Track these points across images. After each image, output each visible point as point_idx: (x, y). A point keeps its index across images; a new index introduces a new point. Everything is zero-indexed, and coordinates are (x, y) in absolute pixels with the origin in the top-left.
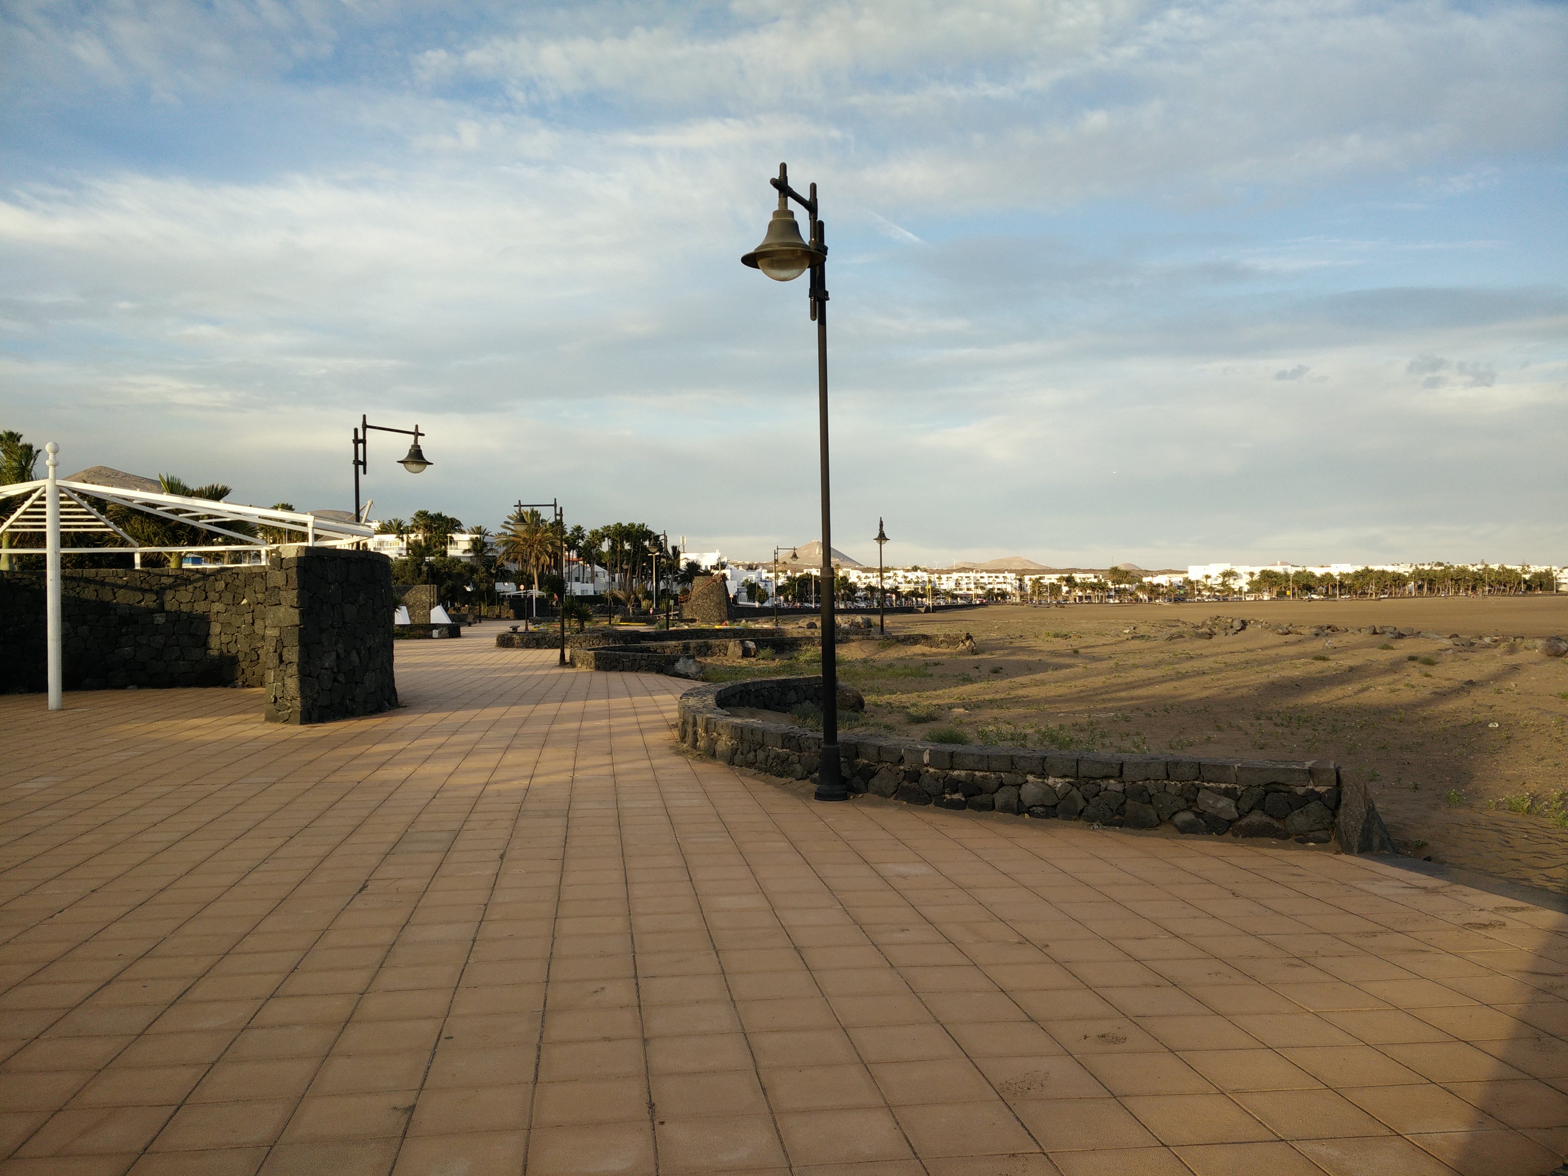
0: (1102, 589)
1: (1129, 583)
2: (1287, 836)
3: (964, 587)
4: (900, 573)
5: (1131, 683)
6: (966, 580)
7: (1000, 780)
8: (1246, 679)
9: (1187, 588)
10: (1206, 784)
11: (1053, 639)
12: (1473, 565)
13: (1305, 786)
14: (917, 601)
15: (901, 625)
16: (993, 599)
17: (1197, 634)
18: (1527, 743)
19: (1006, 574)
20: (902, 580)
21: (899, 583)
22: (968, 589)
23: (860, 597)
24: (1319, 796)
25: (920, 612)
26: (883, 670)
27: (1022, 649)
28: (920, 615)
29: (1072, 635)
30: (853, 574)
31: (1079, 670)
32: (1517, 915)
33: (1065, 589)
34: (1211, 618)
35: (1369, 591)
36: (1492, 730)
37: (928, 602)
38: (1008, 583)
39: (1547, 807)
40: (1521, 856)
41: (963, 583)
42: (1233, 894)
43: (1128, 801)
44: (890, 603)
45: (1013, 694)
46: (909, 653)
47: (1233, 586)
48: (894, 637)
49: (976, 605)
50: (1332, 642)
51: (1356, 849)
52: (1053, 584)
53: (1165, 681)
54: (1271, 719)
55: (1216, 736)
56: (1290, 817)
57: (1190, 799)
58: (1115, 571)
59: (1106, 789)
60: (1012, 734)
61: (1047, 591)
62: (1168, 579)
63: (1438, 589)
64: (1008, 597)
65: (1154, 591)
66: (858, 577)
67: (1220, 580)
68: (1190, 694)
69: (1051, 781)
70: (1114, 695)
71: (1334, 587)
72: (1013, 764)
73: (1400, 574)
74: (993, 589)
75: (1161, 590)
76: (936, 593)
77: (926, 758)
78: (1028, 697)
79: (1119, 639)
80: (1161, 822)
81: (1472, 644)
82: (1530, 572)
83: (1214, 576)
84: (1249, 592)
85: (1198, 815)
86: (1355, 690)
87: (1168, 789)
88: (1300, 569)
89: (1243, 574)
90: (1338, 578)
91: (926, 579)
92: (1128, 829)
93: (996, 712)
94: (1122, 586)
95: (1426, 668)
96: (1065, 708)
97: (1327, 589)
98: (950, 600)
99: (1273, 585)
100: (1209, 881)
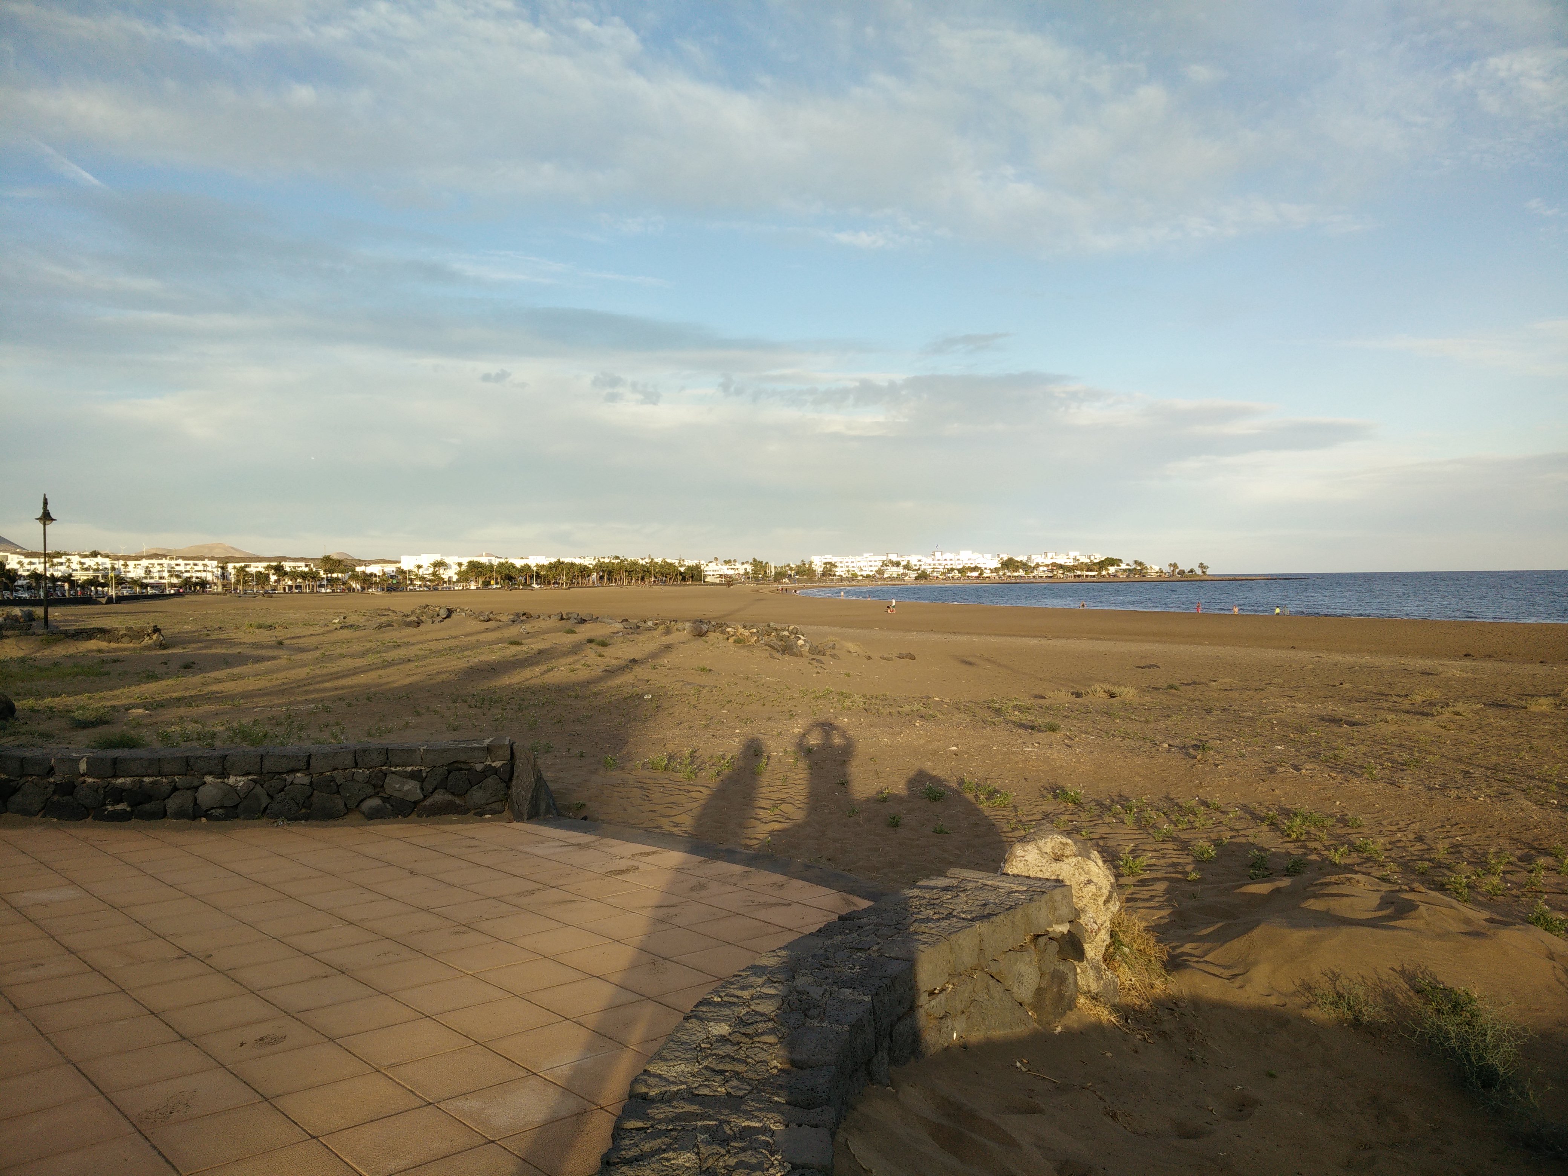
0: (314, 578)
1: (342, 572)
2: (466, 811)
3: (156, 575)
4: (75, 559)
5: (337, 673)
6: (158, 568)
7: (173, 784)
8: (448, 664)
9: (400, 577)
10: (393, 769)
11: (257, 631)
12: (642, 559)
13: (483, 763)
14: (97, 591)
15: (73, 618)
16: (190, 589)
17: (405, 622)
18: (671, 711)
19: (206, 562)
20: (78, 567)
21: (74, 570)
22: (161, 578)
23: (22, 586)
24: (495, 771)
25: (101, 603)
26: (47, 669)
27: (220, 642)
28: (100, 606)
29: (277, 625)
30: (12, 560)
31: (282, 662)
32: (649, 859)
33: (273, 578)
34: (420, 607)
35: (561, 581)
36: (646, 701)
37: (112, 592)
38: (209, 571)
39: (680, 764)
40: (657, 808)
41: (155, 571)
42: (412, 873)
43: (315, 792)
44: (62, 593)
45: (206, 690)
46: (81, 649)
47: (442, 576)
48: (61, 632)
49: (171, 595)
50: (525, 628)
51: (525, 817)
52: (260, 573)
53: (371, 670)
54: (466, 701)
55: (413, 721)
56: (469, 792)
57: (377, 785)
58: (327, 560)
59: (292, 783)
60: (199, 734)
61: (253, 580)
62: (381, 569)
63: (616, 579)
64: (208, 586)
65: (367, 580)
66: (20, 563)
67: (431, 570)
68: (394, 682)
69: (232, 780)
70: (317, 686)
71: (531, 577)
72: (188, 765)
73: (585, 566)
74: (191, 577)
75: (374, 579)
76: (120, 581)
77: (83, 767)
78: (222, 692)
79: (328, 629)
80: (348, 810)
81: (638, 627)
82: (684, 565)
83: (425, 566)
84: (458, 581)
85: (385, 800)
86: (542, 671)
87: (356, 777)
88: (503, 561)
89: (452, 564)
90: (535, 569)
91: (109, 566)
92: (314, 822)
93: (182, 711)
94: (335, 575)
95: (600, 649)
96: (262, 702)
97: (526, 579)
98: (138, 589)
99: (480, 574)
100: (390, 864)
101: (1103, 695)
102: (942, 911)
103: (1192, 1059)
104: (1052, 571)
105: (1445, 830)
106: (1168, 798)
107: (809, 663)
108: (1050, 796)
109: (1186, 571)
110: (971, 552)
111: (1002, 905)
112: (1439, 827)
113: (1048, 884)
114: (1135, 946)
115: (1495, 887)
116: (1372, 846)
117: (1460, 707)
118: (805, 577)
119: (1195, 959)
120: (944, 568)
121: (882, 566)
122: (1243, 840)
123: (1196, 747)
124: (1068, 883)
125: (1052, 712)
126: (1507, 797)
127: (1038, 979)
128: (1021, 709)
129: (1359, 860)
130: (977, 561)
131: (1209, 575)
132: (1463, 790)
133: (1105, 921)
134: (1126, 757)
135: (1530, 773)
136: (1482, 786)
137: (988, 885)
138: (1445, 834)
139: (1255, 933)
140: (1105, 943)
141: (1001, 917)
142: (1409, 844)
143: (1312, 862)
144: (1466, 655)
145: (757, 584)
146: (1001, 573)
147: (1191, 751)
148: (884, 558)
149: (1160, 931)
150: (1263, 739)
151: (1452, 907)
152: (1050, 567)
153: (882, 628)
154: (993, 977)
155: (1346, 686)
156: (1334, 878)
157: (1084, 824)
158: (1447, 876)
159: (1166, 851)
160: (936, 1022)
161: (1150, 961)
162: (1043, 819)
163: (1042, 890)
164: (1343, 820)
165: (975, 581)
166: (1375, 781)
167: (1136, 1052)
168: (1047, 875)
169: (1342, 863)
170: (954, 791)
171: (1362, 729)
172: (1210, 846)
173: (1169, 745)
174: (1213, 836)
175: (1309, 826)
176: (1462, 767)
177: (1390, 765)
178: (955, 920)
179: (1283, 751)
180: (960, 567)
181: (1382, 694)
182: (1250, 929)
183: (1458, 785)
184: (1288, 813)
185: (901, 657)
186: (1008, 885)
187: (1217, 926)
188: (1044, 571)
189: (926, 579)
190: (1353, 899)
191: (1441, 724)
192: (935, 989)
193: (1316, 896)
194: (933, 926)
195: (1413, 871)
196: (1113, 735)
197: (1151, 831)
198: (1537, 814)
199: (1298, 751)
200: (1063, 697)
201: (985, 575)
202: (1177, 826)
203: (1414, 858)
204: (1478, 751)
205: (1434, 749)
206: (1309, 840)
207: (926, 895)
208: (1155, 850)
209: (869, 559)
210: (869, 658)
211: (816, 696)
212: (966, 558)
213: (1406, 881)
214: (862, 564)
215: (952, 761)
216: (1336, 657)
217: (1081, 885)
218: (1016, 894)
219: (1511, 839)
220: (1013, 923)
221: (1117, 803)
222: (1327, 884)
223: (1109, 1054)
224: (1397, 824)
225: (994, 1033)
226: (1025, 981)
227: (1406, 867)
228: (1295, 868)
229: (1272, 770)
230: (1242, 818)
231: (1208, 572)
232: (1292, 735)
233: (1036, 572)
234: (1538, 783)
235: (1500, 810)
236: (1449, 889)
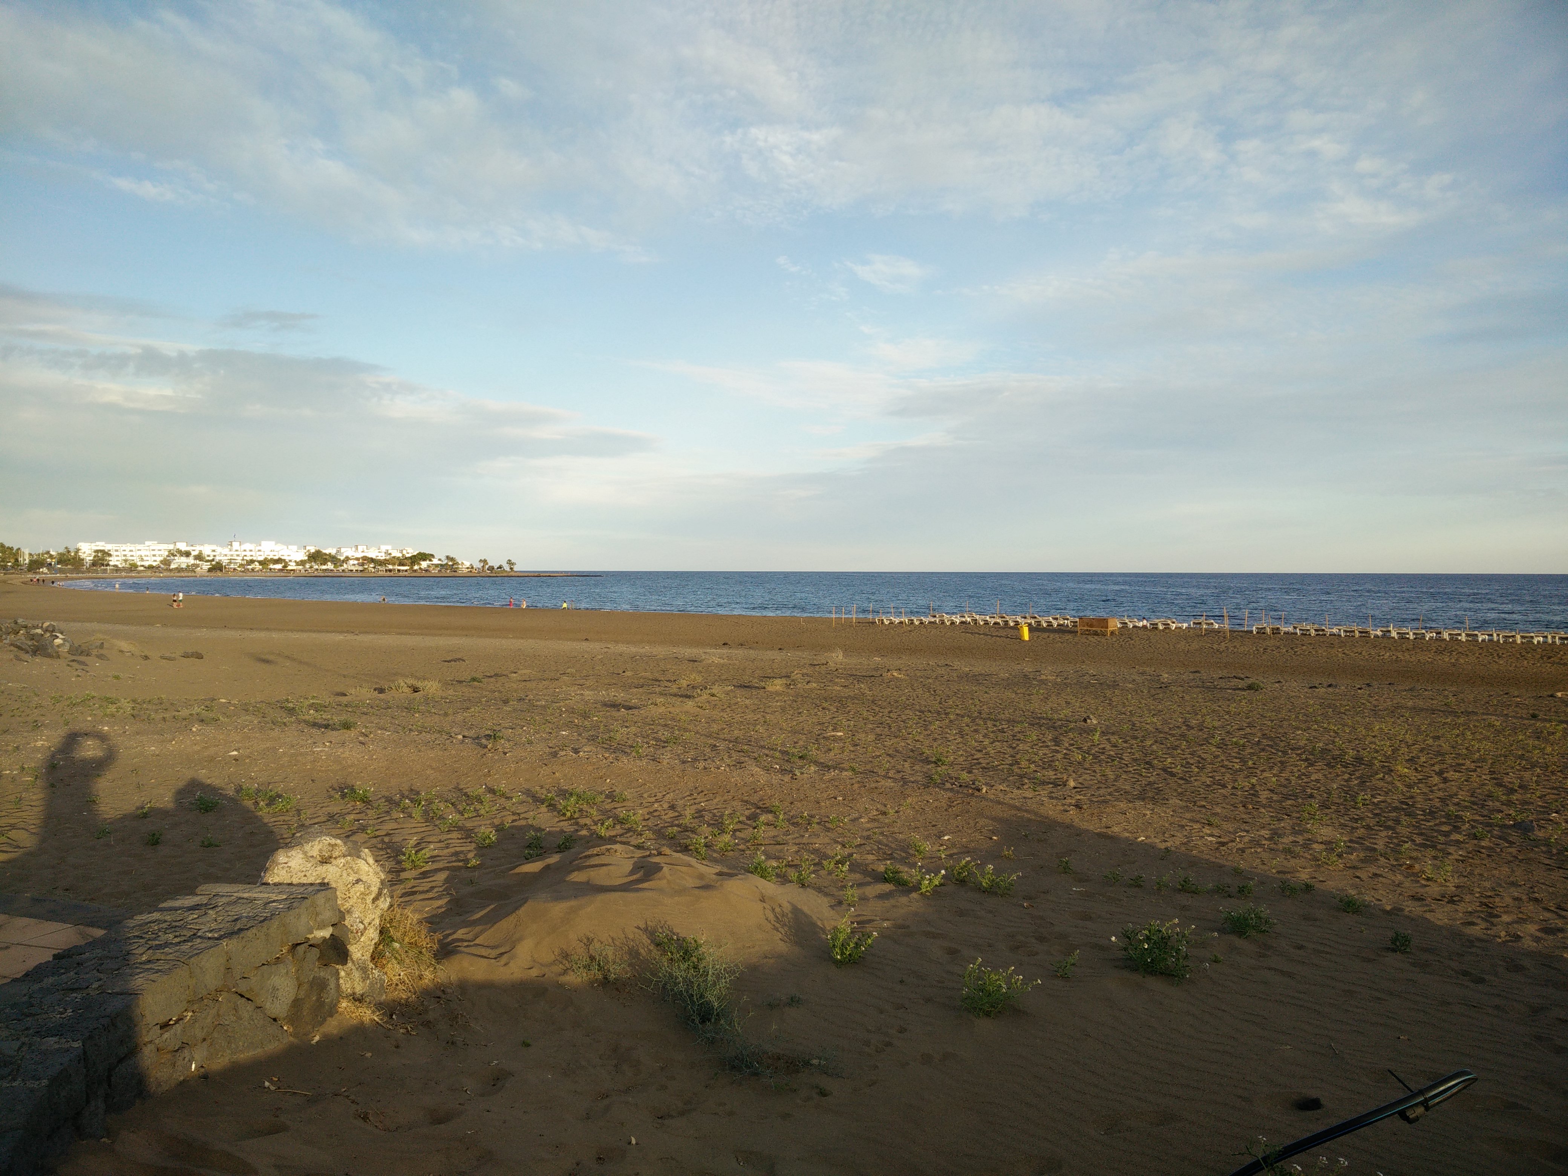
101: (407, 690)
102: (185, 932)
103: (453, 1043)
104: (363, 564)
105: (693, 797)
106: (458, 789)
107: (68, 665)
108: (337, 796)
109: (496, 568)
110: (274, 542)
111: (256, 918)
112: (688, 796)
113: (311, 889)
114: (407, 940)
115: (726, 844)
116: (633, 818)
117: (716, 689)
118: (69, 567)
119: (466, 944)
120: (243, 560)
121: (168, 556)
122: (523, 823)
123: (488, 737)
124: (334, 885)
125: (350, 710)
126: (743, 765)
127: (296, 991)
128: (317, 708)
129: (622, 831)
130: (281, 553)
131: (516, 572)
132: (709, 761)
133: (373, 919)
134: (419, 751)
135: (762, 743)
136: (724, 757)
137: (243, 898)
138: (692, 802)
139: (521, 911)
140: (374, 942)
141: (254, 930)
142: (663, 813)
143: (582, 838)
144: (724, 644)
145: (5, 574)
146: (308, 566)
147: (484, 741)
148: (171, 547)
149: (433, 922)
150: (550, 725)
151: (690, 866)
152: (361, 561)
153: (164, 625)
154: (242, 996)
155: (628, 674)
156: (595, 851)
157: (371, 822)
158: (691, 838)
159: (450, 841)
160: (169, 1056)
161: (421, 952)
162: (329, 820)
163: (303, 896)
164: (611, 796)
165: (278, 574)
166: (640, 758)
167: (397, 1047)
168: (311, 880)
169: (607, 835)
170: (231, 799)
171: (636, 712)
172: (491, 832)
173: (464, 737)
174: (497, 822)
175: (582, 804)
176: (711, 741)
177: (654, 743)
178: (199, 940)
179: (568, 736)
180: (261, 558)
181: (657, 680)
182: (517, 908)
183: (706, 758)
184: (564, 794)
185: (186, 656)
186: (267, 895)
187: (488, 909)
188: (354, 565)
189: (221, 571)
190: (610, 867)
191: (700, 704)
192: (171, 1020)
193: (580, 868)
194: (171, 951)
195: (664, 837)
196: (410, 730)
197: (437, 822)
198: (762, 777)
199: (580, 735)
200: (365, 694)
201: (289, 568)
202: (463, 815)
203: (666, 825)
204: (725, 726)
205: (691, 727)
206: (581, 817)
207: (168, 918)
208: (440, 841)
209: (152, 548)
210: (146, 658)
211: (72, 703)
212: (269, 549)
213: (657, 846)
214: (143, 553)
215: (231, 767)
216: (622, 648)
217: (349, 886)
218: (274, 904)
219: (742, 801)
220: (267, 935)
221: (407, 797)
222: (589, 856)
223: (369, 1055)
224: (655, 796)
225: (242, 1056)
226: (280, 994)
227: (659, 834)
228: (565, 844)
229: (555, 755)
230: (524, 802)
231: (516, 568)
232: (576, 721)
233: (345, 566)
234: (767, 752)
235: (736, 777)
236: (691, 850)
